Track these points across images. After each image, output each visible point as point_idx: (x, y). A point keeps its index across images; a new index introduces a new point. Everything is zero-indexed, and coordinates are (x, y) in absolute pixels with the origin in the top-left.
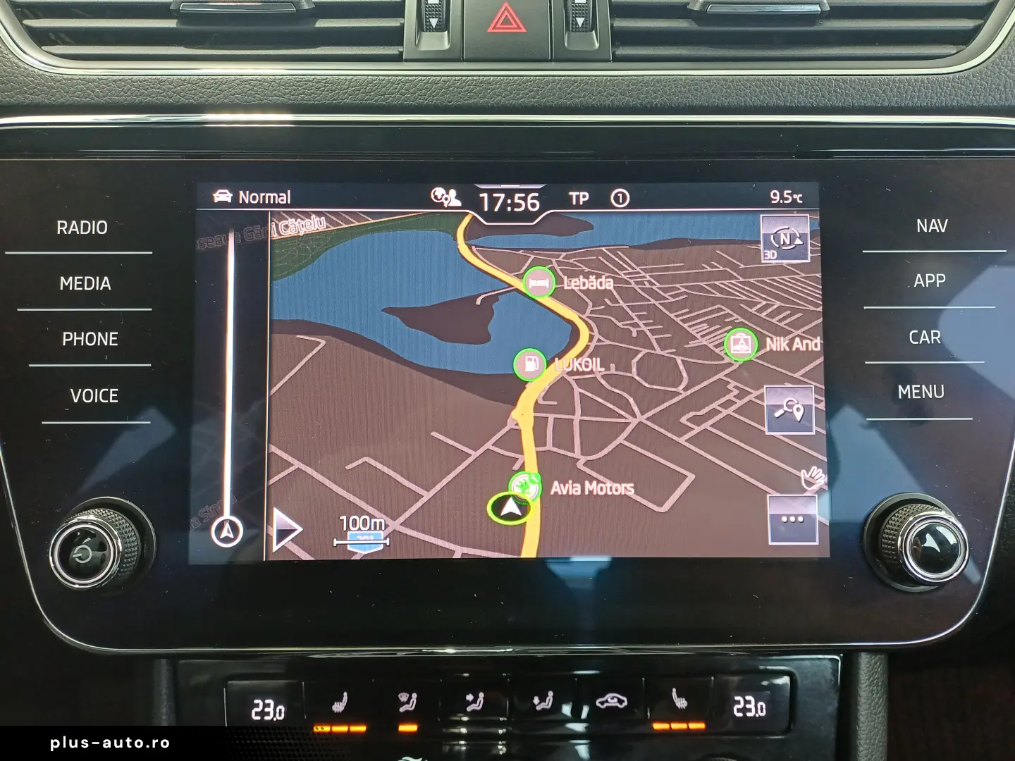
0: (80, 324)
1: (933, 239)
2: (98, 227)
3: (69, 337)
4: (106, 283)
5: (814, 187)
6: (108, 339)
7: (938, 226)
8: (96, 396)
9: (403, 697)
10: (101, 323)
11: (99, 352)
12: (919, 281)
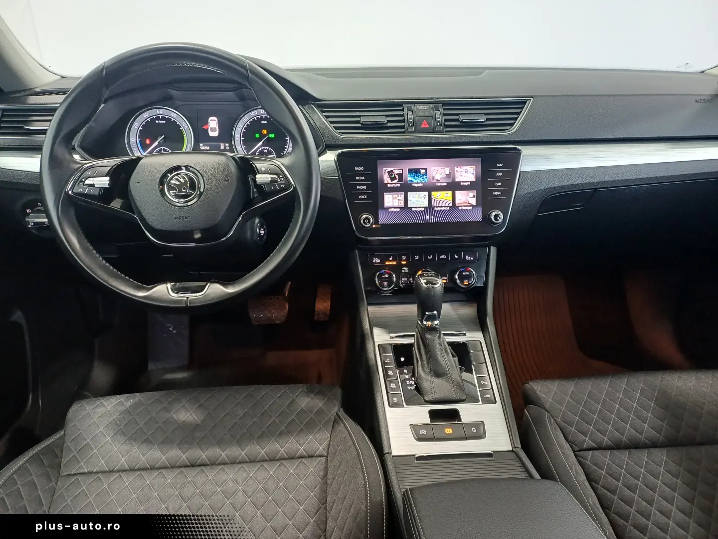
0: (360, 185)
1: (500, 167)
2: (362, 168)
3: (358, 187)
4: (364, 178)
5: (480, 159)
6: (365, 187)
7: (501, 165)
8: (363, 197)
9: (403, 257)
10: (363, 185)
11: (363, 190)
12: (497, 175)
